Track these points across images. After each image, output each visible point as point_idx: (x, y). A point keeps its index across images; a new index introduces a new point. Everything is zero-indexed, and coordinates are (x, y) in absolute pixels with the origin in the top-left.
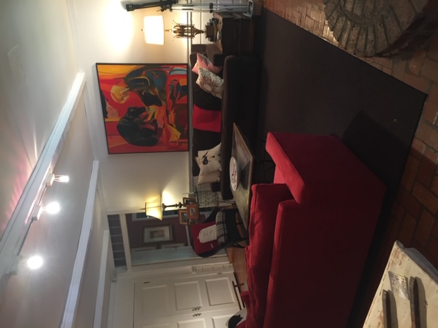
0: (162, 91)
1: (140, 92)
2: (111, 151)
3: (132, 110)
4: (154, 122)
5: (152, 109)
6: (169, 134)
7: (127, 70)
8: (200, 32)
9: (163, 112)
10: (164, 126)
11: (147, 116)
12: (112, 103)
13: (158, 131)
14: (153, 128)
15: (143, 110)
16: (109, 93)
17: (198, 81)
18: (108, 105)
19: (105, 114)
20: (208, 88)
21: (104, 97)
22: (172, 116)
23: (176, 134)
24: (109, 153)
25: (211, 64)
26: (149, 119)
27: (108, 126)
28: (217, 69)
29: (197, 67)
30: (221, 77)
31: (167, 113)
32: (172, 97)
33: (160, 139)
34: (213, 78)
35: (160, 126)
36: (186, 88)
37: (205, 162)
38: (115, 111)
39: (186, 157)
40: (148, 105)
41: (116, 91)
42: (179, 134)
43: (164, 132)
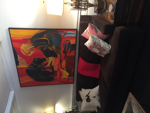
0: (58, 48)
3: (36, 60)
5: (51, 59)
6: (61, 74)
10: (58, 69)
12: (22, 55)
13: (54, 73)
14: (51, 71)
18: (19, 57)
19: (17, 63)
20: (96, 51)
21: (16, 52)
23: (66, 74)
24: (21, 87)
28: (105, 36)
32: (65, 52)
33: (55, 77)
34: (103, 44)
35: (55, 69)
38: (24, 61)
40: (48, 56)
42: (68, 74)
43: (58, 73)
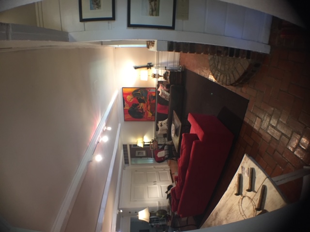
0: (146, 98)
1: (137, 98)
2: (126, 120)
3: (134, 105)
4: (142, 109)
5: (142, 104)
7: (133, 90)
8: (161, 76)
9: (146, 106)
10: (146, 111)
11: (139, 107)
12: (127, 102)
13: (143, 113)
14: (141, 112)
15: (138, 105)
16: (126, 98)
17: (160, 94)
18: (125, 103)
19: (124, 106)
20: (164, 97)
21: (124, 100)
22: (149, 107)
23: (150, 114)
25: (165, 88)
26: (140, 108)
27: (125, 111)
28: (167, 89)
29: (160, 89)
30: (169, 93)
31: (147, 106)
32: (149, 100)
33: (144, 116)
34: (166, 93)
35: (144, 111)
36: (155, 97)
37: (161, 125)
38: (128, 105)
39: (154, 124)
40: (140, 103)
41: (129, 97)
42: (151, 114)
43: (146, 114)
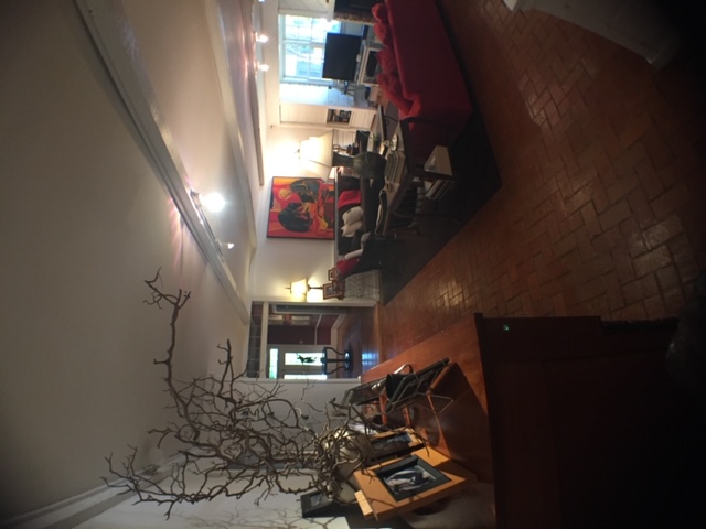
0: (316, 194)
1: (299, 194)
2: (270, 234)
3: (292, 205)
4: (307, 214)
5: (307, 205)
6: (318, 224)
9: (315, 208)
10: (315, 217)
13: (309, 221)
14: (306, 218)
15: (300, 205)
16: (277, 194)
18: (275, 201)
19: (271, 206)
21: (274, 195)
22: (322, 211)
23: (324, 224)
24: (268, 236)
26: (304, 211)
27: (271, 215)
31: (318, 208)
32: (323, 198)
33: (311, 228)
36: (333, 193)
40: (304, 201)
41: (283, 192)
